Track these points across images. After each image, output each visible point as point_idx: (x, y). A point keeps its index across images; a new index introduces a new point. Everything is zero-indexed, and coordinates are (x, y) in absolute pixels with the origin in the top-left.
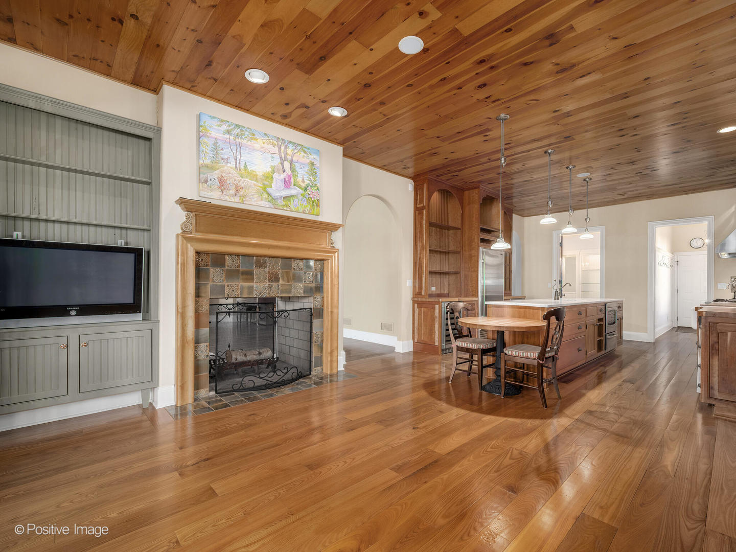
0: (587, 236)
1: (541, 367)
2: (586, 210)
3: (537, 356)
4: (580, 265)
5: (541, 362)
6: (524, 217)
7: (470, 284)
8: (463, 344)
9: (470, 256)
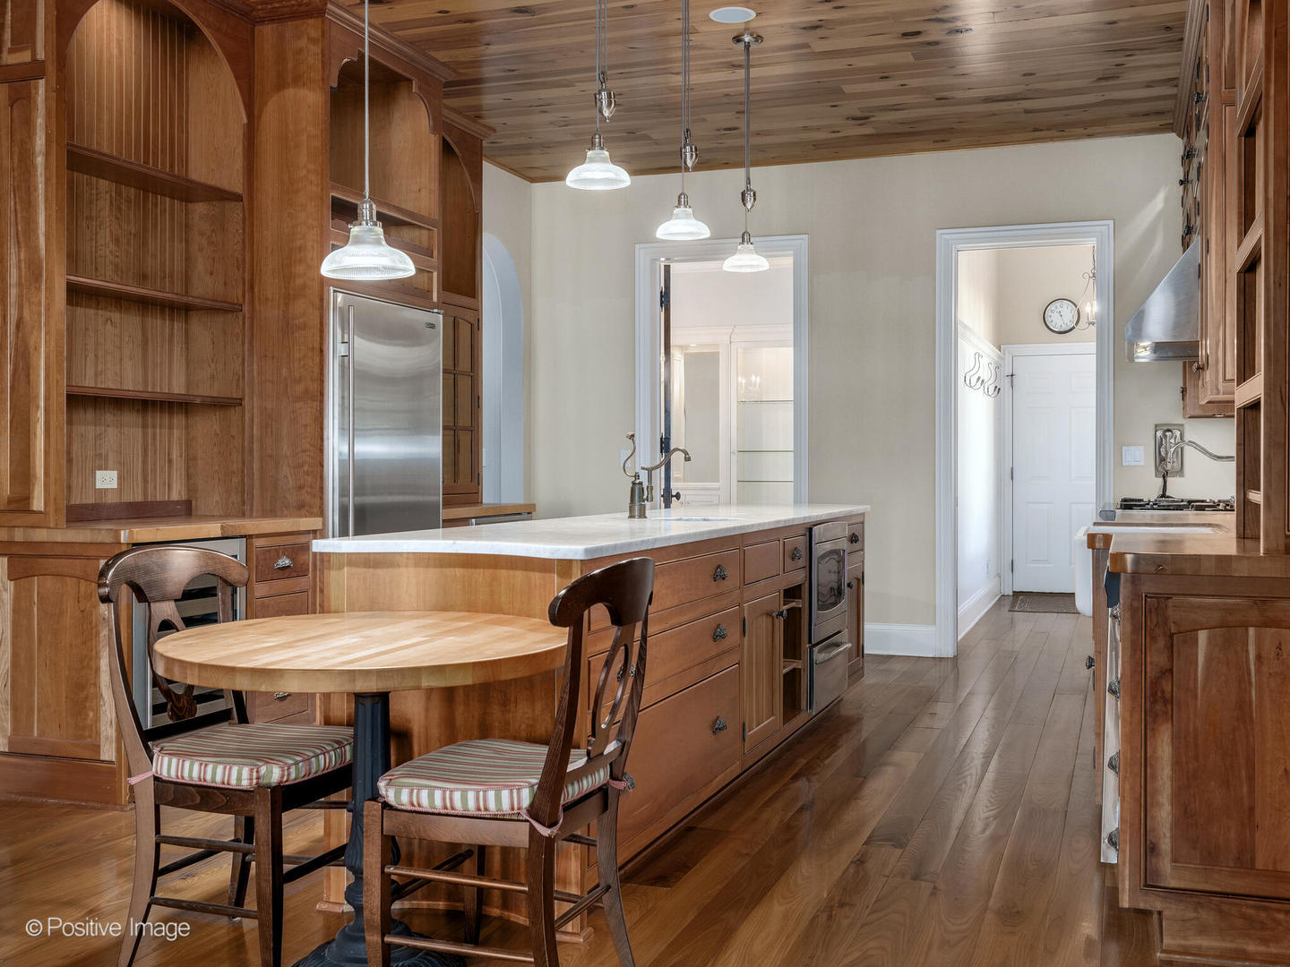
0: (745, 261)
1: (544, 851)
2: (741, 172)
3: (526, 803)
4: (732, 386)
5: (545, 831)
6: (533, 180)
7: (286, 456)
8: (183, 765)
9: (288, 325)
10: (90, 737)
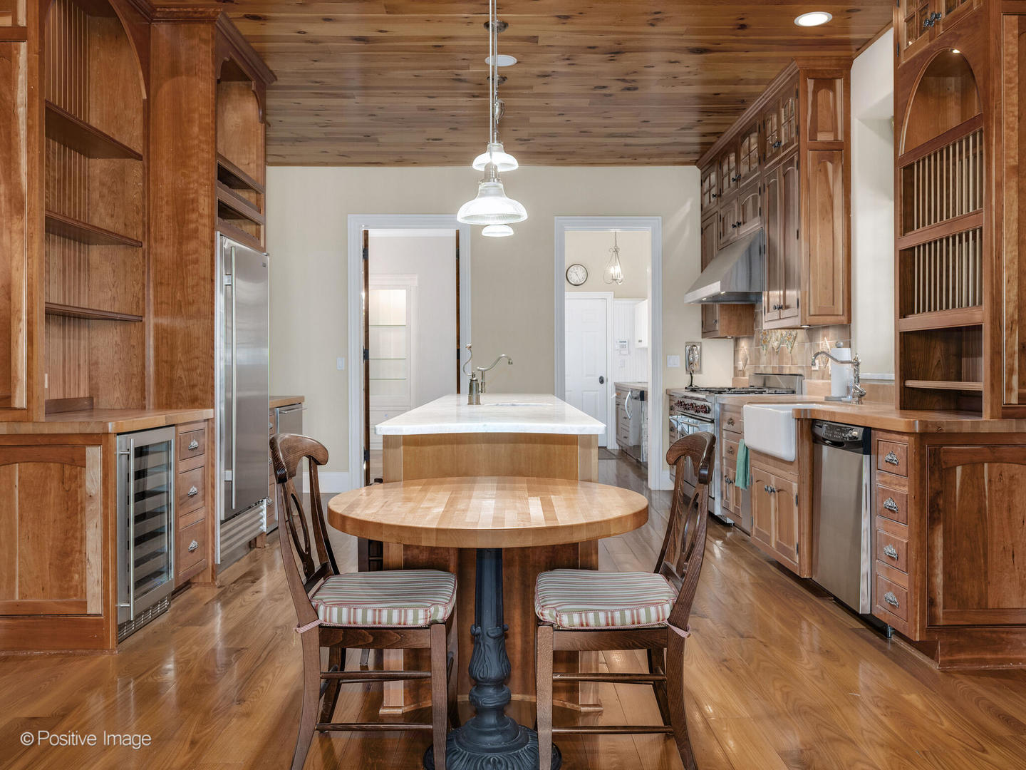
3: (667, 615)
5: (684, 634)
7: (180, 361)
8: (355, 613)
9: (182, 259)
10: (76, 595)
